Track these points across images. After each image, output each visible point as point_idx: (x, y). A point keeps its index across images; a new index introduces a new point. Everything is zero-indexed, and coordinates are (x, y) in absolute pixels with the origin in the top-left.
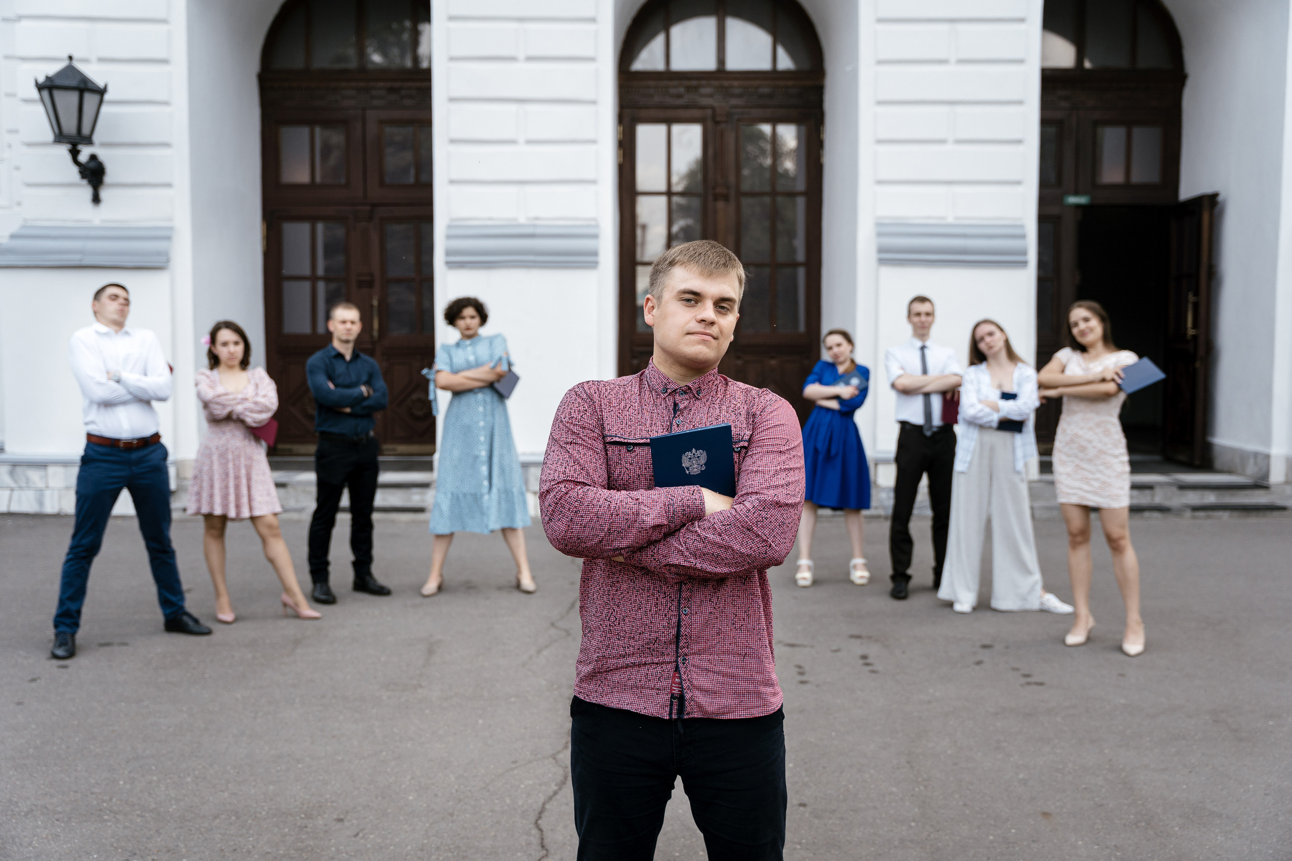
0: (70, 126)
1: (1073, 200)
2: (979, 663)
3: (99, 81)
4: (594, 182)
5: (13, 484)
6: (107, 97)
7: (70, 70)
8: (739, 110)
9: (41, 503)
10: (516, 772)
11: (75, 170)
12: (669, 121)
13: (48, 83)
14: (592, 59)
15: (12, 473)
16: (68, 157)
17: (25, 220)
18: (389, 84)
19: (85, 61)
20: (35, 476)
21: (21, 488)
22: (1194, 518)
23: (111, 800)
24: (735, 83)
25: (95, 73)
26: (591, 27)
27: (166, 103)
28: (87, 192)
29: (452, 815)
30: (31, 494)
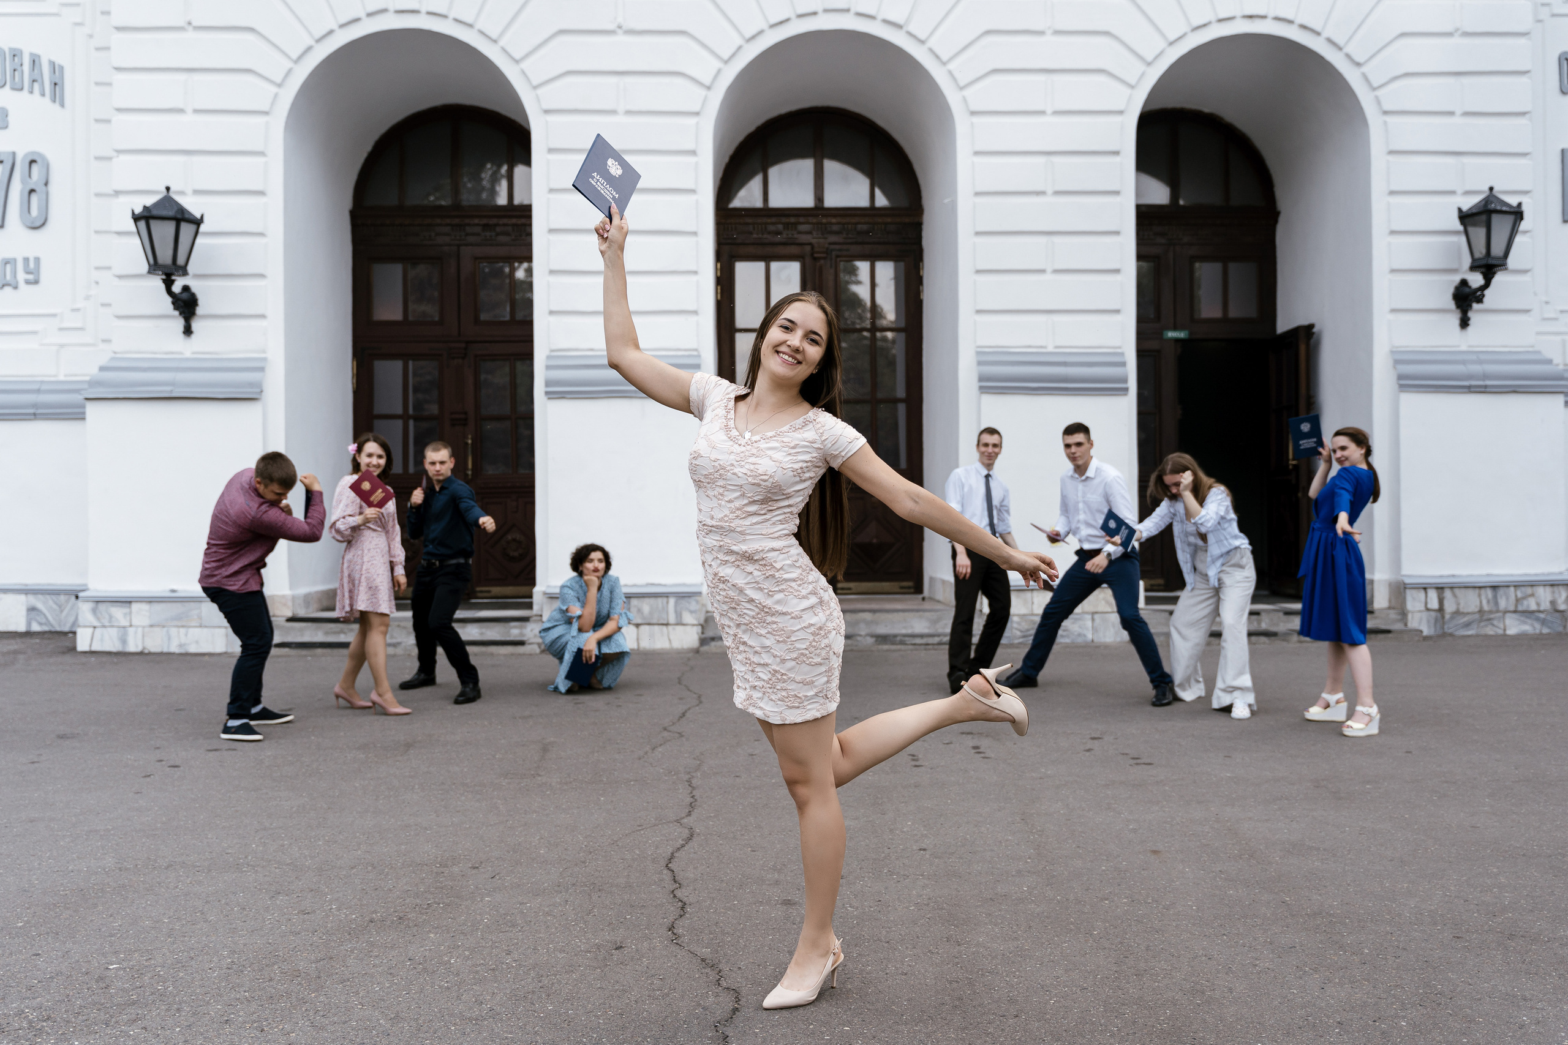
0: (164, 257)
1: (1171, 334)
2: (1089, 750)
3: (195, 211)
4: (695, 312)
5: (96, 623)
6: (203, 228)
7: (167, 200)
8: (837, 247)
9: (124, 642)
10: (642, 832)
11: (169, 300)
12: (767, 258)
13: (146, 214)
14: (693, 191)
15: (94, 611)
16: (162, 286)
17: (115, 353)
18: (484, 221)
19: (182, 193)
20: (118, 612)
21: (104, 626)
22: (1300, 642)
23: (246, 857)
24: (834, 220)
25: (192, 205)
26: (691, 159)
27: (261, 234)
28: (180, 323)
29: (584, 862)
30: (113, 632)
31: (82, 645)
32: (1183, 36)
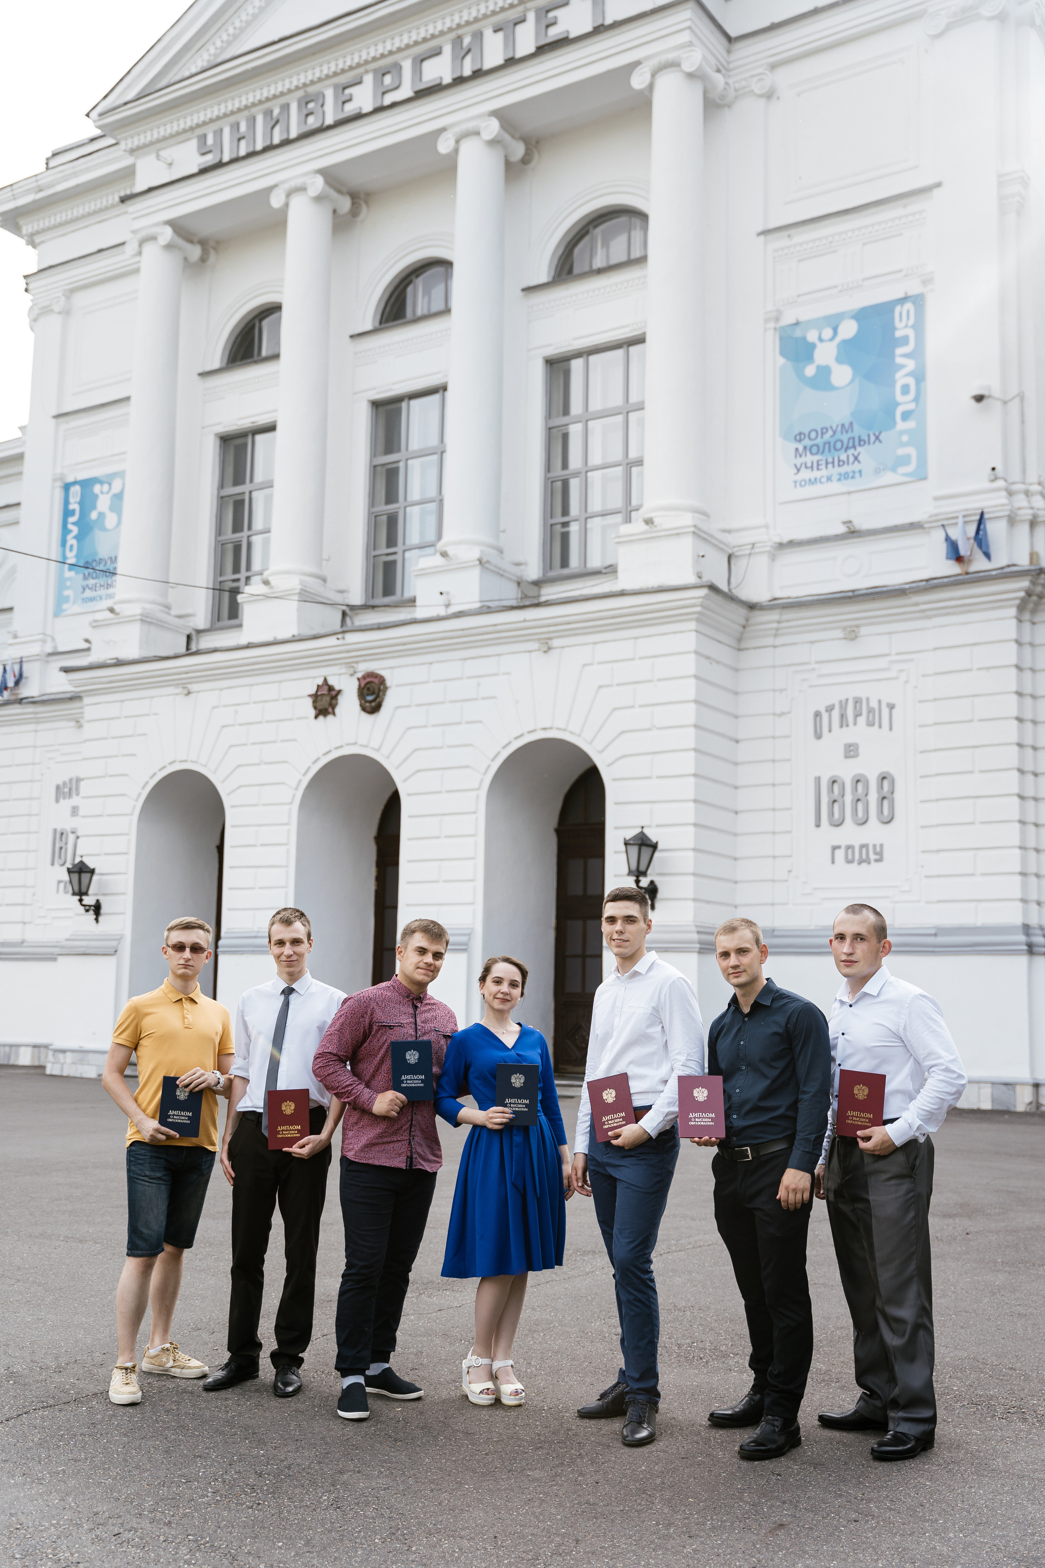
0: (78, 889)
3: (91, 866)
5: (54, 1061)
6: (95, 873)
7: (81, 862)
9: (62, 1070)
11: (80, 908)
15: (54, 1055)
16: (78, 903)
20: (61, 1056)
21: (56, 1063)
25: (90, 863)
26: (287, 828)
27: (123, 873)
28: (94, 917)
30: (58, 1066)
31: (48, 1072)
32: (509, 743)
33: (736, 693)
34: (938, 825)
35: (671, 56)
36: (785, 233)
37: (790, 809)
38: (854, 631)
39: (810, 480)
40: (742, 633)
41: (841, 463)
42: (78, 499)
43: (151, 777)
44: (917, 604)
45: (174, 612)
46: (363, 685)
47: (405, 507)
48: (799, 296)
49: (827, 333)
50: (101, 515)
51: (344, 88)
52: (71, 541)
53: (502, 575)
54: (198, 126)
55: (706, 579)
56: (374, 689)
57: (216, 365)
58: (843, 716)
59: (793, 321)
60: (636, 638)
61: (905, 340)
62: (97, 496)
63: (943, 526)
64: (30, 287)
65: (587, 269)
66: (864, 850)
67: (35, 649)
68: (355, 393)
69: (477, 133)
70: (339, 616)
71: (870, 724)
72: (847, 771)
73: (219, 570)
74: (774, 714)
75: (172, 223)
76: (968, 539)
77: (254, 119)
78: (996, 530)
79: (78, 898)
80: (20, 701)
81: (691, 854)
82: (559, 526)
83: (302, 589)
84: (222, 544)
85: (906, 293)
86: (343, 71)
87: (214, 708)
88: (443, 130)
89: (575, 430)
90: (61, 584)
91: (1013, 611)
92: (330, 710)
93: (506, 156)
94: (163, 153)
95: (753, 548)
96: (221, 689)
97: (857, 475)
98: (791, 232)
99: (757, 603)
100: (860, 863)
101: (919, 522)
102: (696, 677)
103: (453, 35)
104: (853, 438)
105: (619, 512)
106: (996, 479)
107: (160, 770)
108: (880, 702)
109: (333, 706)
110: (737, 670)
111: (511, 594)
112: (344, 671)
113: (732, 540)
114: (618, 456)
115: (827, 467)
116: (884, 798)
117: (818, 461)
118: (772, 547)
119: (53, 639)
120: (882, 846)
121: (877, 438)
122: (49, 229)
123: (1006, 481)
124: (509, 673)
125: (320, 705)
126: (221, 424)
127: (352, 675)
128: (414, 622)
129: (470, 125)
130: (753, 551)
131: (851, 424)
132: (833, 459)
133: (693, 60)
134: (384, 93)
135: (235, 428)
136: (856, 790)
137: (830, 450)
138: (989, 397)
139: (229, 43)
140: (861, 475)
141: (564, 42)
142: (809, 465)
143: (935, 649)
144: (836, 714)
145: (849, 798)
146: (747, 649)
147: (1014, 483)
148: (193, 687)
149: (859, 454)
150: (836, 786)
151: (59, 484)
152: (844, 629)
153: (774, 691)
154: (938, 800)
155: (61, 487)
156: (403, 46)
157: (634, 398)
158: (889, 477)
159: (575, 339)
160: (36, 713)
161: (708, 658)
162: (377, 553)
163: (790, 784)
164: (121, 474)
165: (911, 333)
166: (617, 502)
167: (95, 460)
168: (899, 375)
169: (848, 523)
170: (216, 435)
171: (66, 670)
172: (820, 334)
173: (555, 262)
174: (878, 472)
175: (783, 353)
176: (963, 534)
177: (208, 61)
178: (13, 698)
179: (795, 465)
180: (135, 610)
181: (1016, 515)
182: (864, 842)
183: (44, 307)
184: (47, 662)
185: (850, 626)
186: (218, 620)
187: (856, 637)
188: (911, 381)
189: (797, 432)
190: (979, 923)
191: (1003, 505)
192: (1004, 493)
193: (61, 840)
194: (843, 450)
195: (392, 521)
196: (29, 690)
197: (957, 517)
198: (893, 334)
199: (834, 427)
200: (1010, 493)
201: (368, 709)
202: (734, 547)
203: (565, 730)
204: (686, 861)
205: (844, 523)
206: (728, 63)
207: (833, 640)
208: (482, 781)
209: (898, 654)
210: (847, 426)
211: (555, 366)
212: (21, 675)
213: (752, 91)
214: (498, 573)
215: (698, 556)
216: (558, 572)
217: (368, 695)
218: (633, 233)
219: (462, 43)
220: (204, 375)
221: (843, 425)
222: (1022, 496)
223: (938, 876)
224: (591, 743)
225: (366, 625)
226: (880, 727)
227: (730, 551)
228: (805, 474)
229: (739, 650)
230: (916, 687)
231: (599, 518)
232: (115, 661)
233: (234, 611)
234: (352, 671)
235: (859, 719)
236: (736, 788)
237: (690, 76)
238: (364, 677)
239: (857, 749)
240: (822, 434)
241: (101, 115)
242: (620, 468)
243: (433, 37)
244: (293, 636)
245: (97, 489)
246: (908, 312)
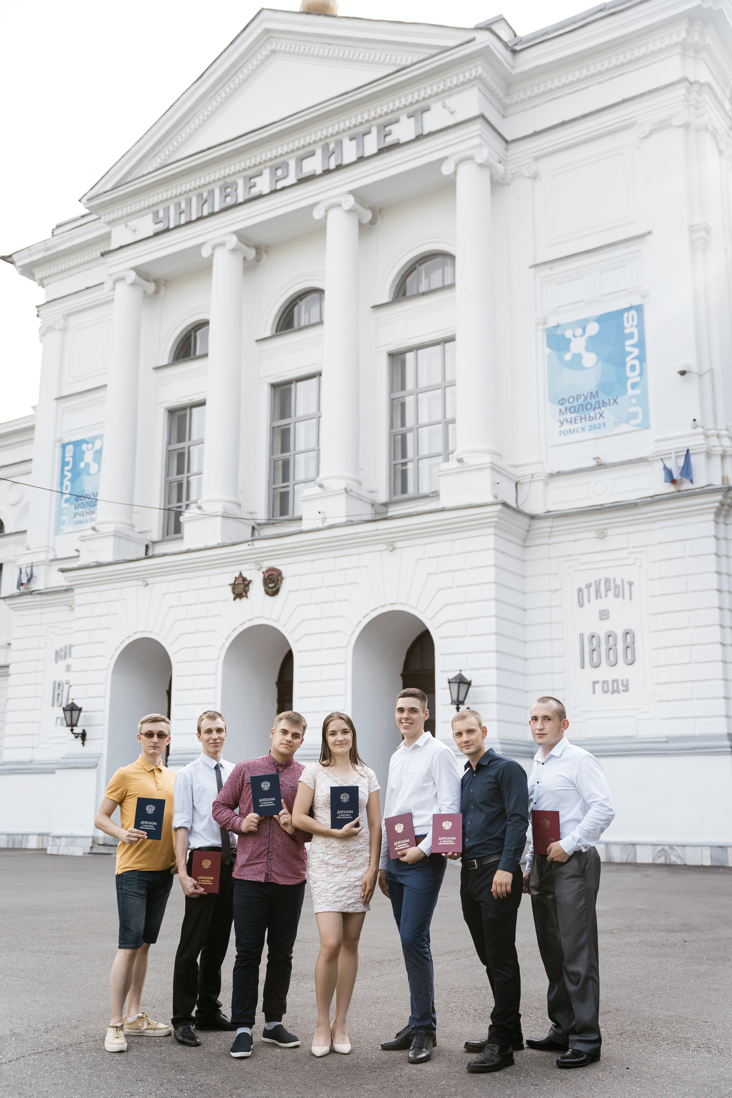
0: (70, 722)
3: (80, 706)
5: (52, 844)
6: (82, 711)
7: (72, 703)
9: (58, 851)
11: (72, 736)
15: (52, 840)
16: (70, 732)
20: (57, 840)
21: (54, 846)
25: (79, 704)
26: (215, 676)
27: (101, 711)
28: (81, 741)
30: (56, 848)
31: (49, 852)
32: (368, 614)
33: (523, 577)
34: (666, 665)
35: (467, 153)
36: (548, 266)
37: (563, 656)
38: (603, 532)
39: (570, 430)
40: (527, 536)
41: (591, 419)
42: (71, 454)
43: (121, 644)
44: (646, 513)
45: (137, 529)
46: (266, 577)
47: (294, 455)
48: (559, 307)
49: (579, 332)
50: (87, 465)
51: (250, 179)
52: (67, 483)
53: (361, 500)
54: (153, 205)
55: (501, 498)
56: (274, 579)
57: (165, 362)
58: (597, 591)
59: (556, 324)
60: (453, 540)
61: (631, 336)
62: (84, 452)
63: (662, 459)
64: (41, 313)
65: (415, 292)
66: (615, 684)
67: (42, 557)
68: (259, 379)
69: (340, 205)
70: (250, 530)
71: (617, 596)
72: (602, 629)
73: (168, 499)
74: (550, 591)
75: (136, 269)
76: (679, 468)
77: (191, 200)
78: (697, 462)
79: (70, 728)
80: (31, 593)
81: (495, 688)
82: (400, 465)
83: (224, 512)
84: (170, 483)
85: (631, 304)
86: (250, 168)
87: (164, 594)
88: (317, 204)
89: (409, 400)
90: (60, 512)
91: (712, 517)
92: (244, 594)
93: (359, 220)
94: (129, 224)
95: (532, 477)
96: (169, 582)
97: (602, 426)
98: (552, 265)
99: (536, 515)
100: (612, 693)
101: (645, 457)
102: (495, 566)
103: (322, 143)
104: (599, 402)
105: (441, 455)
106: (696, 427)
107: (127, 638)
108: (623, 580)
109: (246, 592)
110: (524, 561)
111: (368, 512)
112: (253, 567)
113: (518, 472)
114: (439, 417)
115: (581, 422)
116: (628, 647)
117: (575, 418)
118: (545, 476)
119: (54, 550)
120: (627, 680)
121: (615, 401)
122: (54, 275)
123: (703, 428)
124: (366, 566)
125: (237, 591)
126: (168, 401)
127: (259, 570)
128: (301, 532)
129: (335, 200)
130: (533, 479)
131: (597, 392)
132: (586, 415)
133: (482, 155)
134: (277, 181)
135: (178, 404)
136: (608, 642)
137: (583, 410)
138: (690, 372)
139: (174, 152)
140: (605, 427)
141: (396, 146)
142: (569, 420)
143: (659, 543)
144: (593, 590)
145: (603, 648)
146: (530, 546)
147: (709, 430)
148: (150, 581)
149: (603, 412)
150: (594, 640)
151: (59, 444)
152: (596, 531)
153: (550, 574)
154: (665, 648)
155: (60, 446)
156: (289, 150)
157: (449, 378)
158: (624, 427)
159: (408, 339)
160: (42, 601)
161: (503, 553)
162: (276, 486)
163: (562, 639)
164: (101, 437)
165: (635, 331)
166: (439, 448)
167: (83, 428)
168: (628, 359)
169: (597, 458)
170: (165, 409)
171: (63, 571)
172: (574, 333)
173: (394, 288)
174: (616, 424)
175: (549, 346)
176: (675, 465)
177: (160, 164)
178: (26, 591)
179: (560, 421)
180: (110, 528)
181: (711, 451)
182: (615, 678)
183: (49, 327)
184: (50, 565)
185: (601, 529)
186: (167, 534)
187: (605, 536)
188: (636, 362)
189: (560, 398)
190: (697, 733)
191: (702, 444)
192: (702, 436)
193: (59, 689)
194: (592, 410)
195: (286, 465)
196: (37, 585)
197: (671, 453)
198: (623, 331)
199: (585, 395)
200: (707, 437)
201: (270, 593)
202: (519, 477)
203: (406, 604)
204: (491, 693)
205: (594, 459)
206: (506, 157)
207: (589, 538)
208: (349, 641)
209: (634, 547)
210: (594, 393)
211: (395, 358)
212: (32, 575)
213: (523, 175)
214: (358, 498)
215: (495, 483)
216: (400, 496)
217: (270, 583)
218: (446, 269)
219: (328, 148)
220: (157, 369)
221: (591, 393)
222: (715, 438)
223: (668, 701)
224: (424, 613)
225: (268, 535)
226: (623, 598)
227: (517, 480)
228: (567, 427)
229: (525, 547)
230: (647, 570)
231: (427, 460)
232: (96, 563)
233: (178, 528)
234: (258, 567)
235: (609, 592)
236: (525, 642)
237: (481, 165)
238: (267, 571)
239: (608, 613)
240: (577, 399)
241: (89, 200)
242: (440, 425)
243: (309, 144)
244: (219, 544)
245: (84, 447)
246: (633, 316)
